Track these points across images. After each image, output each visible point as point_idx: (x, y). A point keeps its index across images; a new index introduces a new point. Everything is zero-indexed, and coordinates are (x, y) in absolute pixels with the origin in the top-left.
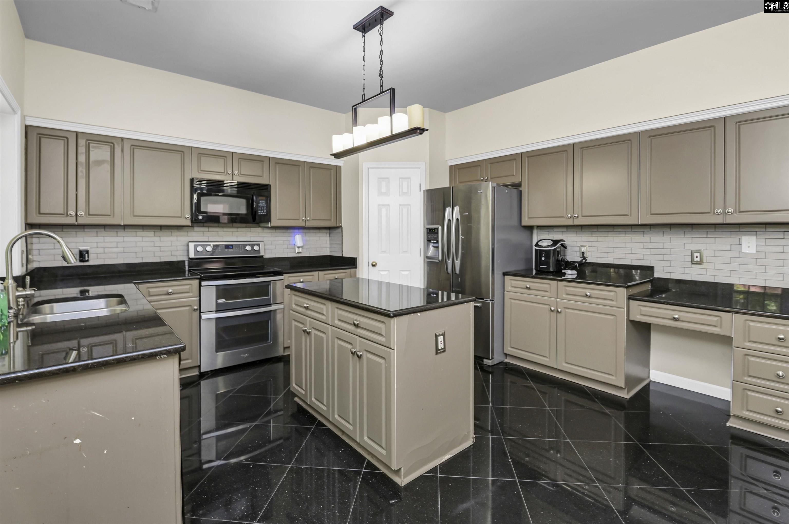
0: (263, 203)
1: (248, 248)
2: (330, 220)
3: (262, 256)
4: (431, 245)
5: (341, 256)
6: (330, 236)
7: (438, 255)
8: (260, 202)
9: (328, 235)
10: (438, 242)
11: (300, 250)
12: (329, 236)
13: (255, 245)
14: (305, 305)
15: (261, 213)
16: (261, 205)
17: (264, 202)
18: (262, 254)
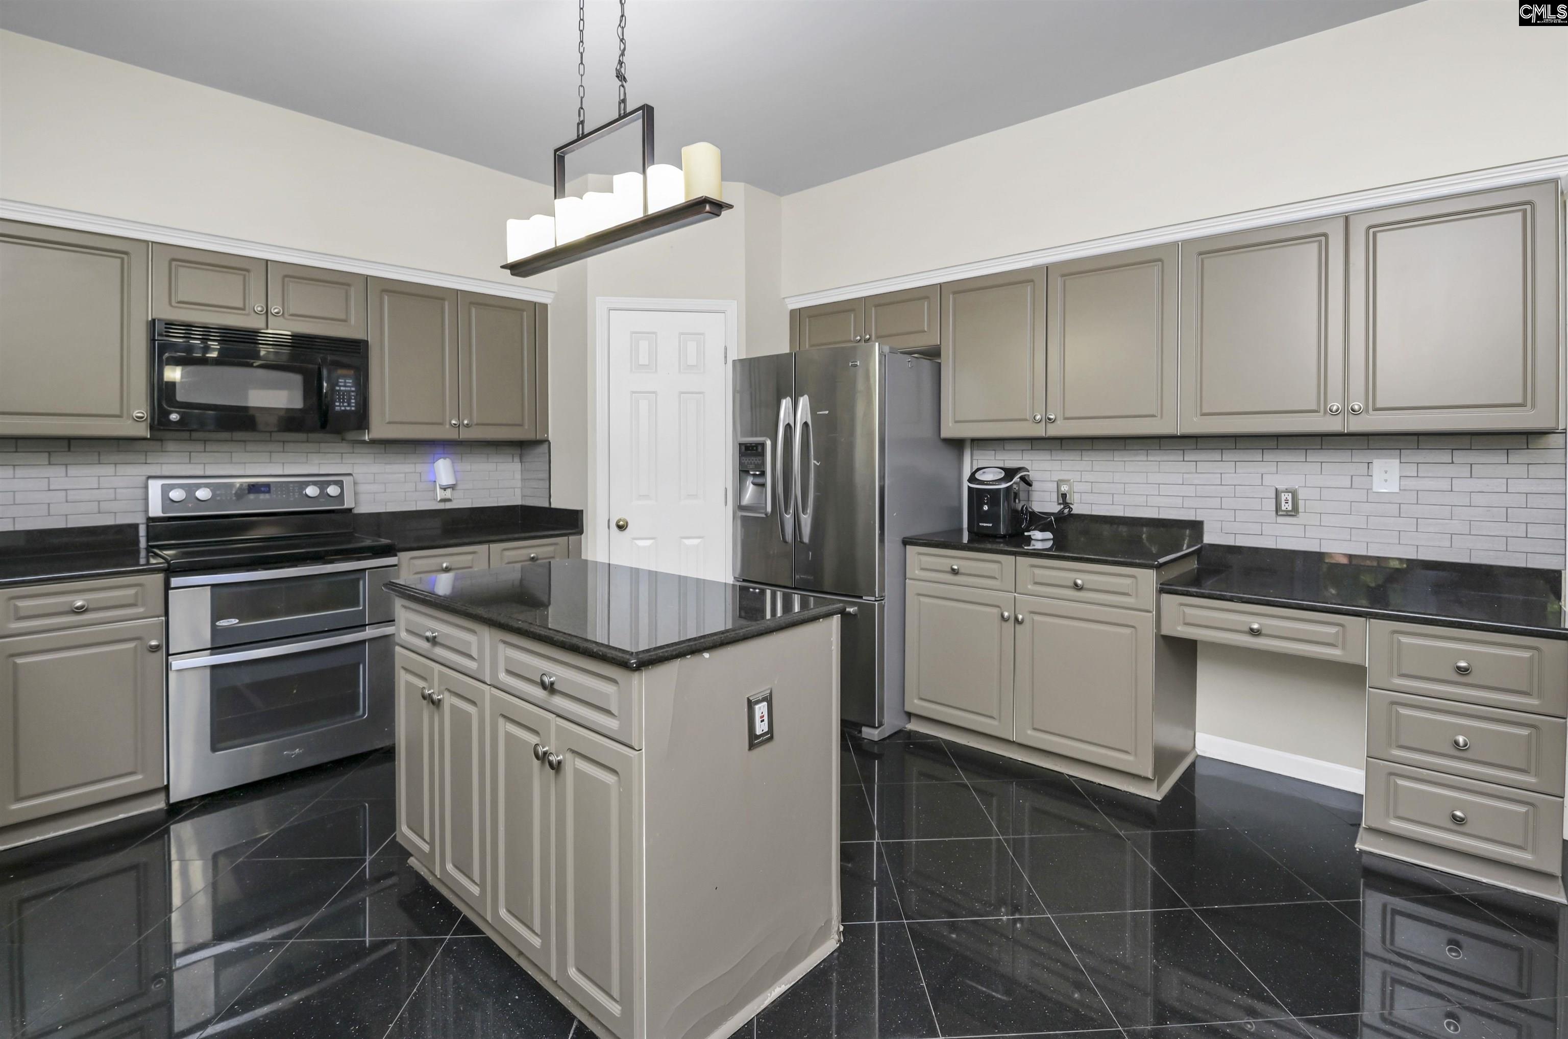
0: (348, 384)
1: (311, 491)
2: (521, 425)
3: (350, 510)
4: (750, 480)
5: (547, 505)
6: (521, 462)
7: (764, 502)
8: (340, 380)
9: (517, 459)
10: (763, 474)
11: (448, 494)
12: (519, 461)
13: (329, 483)
14: (429, 634)
15: (343, 408)
16: (342, 388)
17: (351, 381)
18: (348, 505)
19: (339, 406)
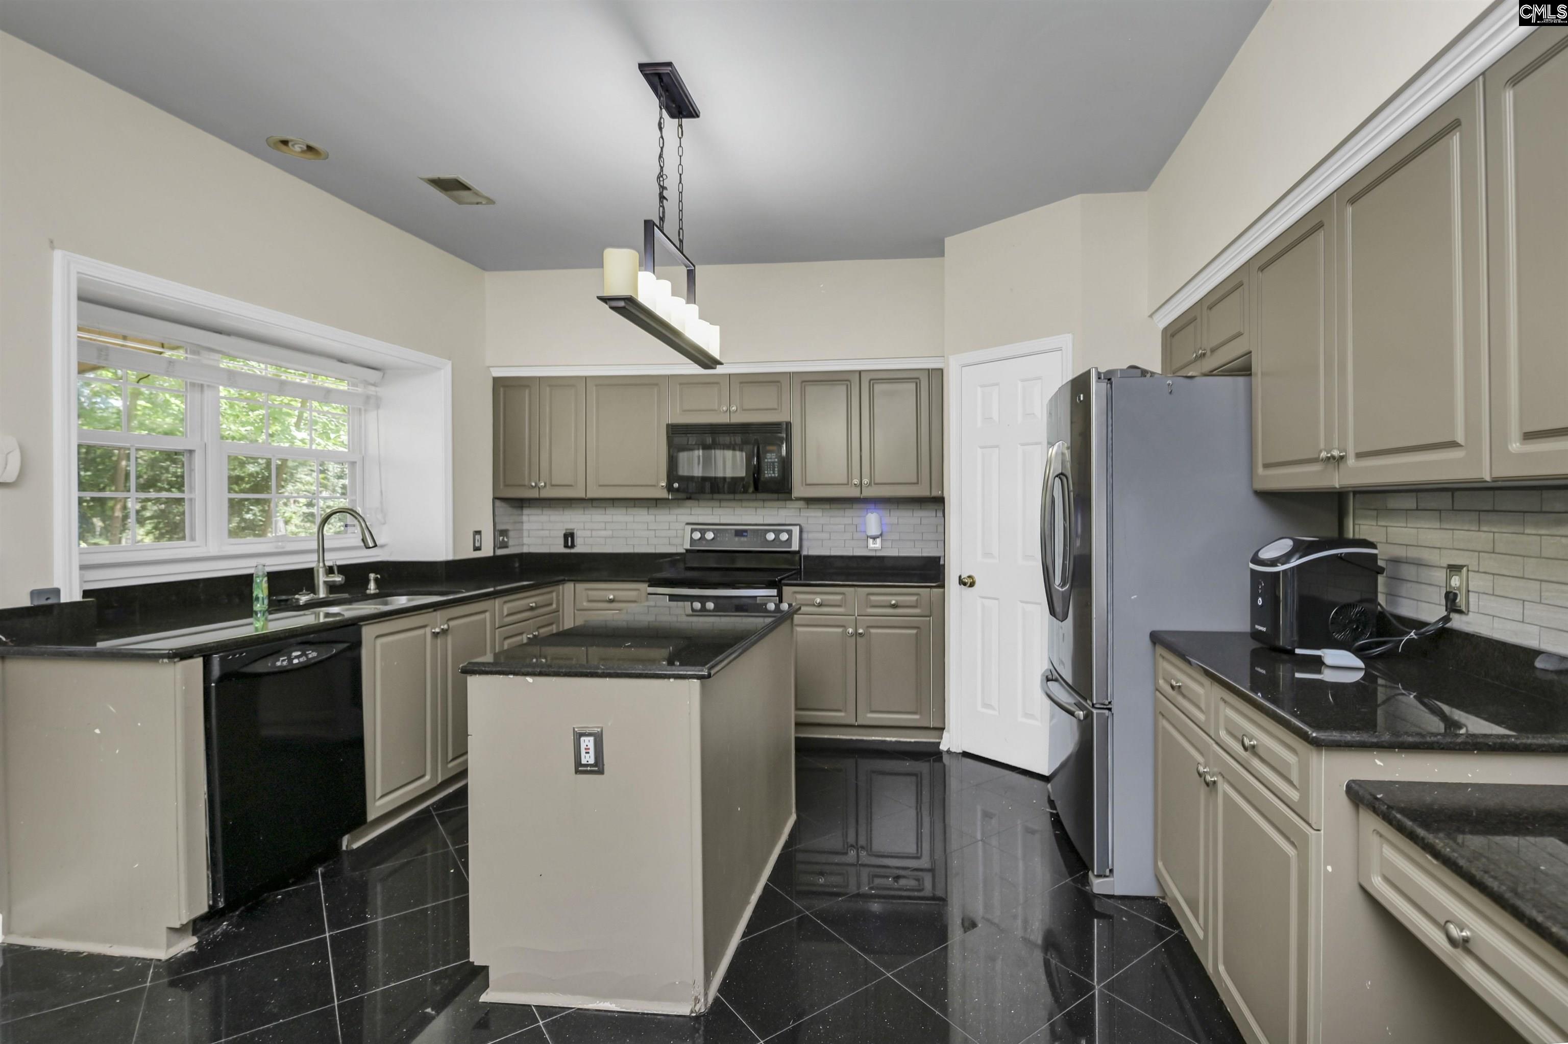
0: (772, 457)
1: (770, 536)
2: (918, 484)
3: (799, 552)
8: (767, 454)
11: (878, 543)
13: (783, 531)
15: (770, 475)
16: (769, 460)
17: (774, 454)
18: (795, 547)
19: (768, 473)
